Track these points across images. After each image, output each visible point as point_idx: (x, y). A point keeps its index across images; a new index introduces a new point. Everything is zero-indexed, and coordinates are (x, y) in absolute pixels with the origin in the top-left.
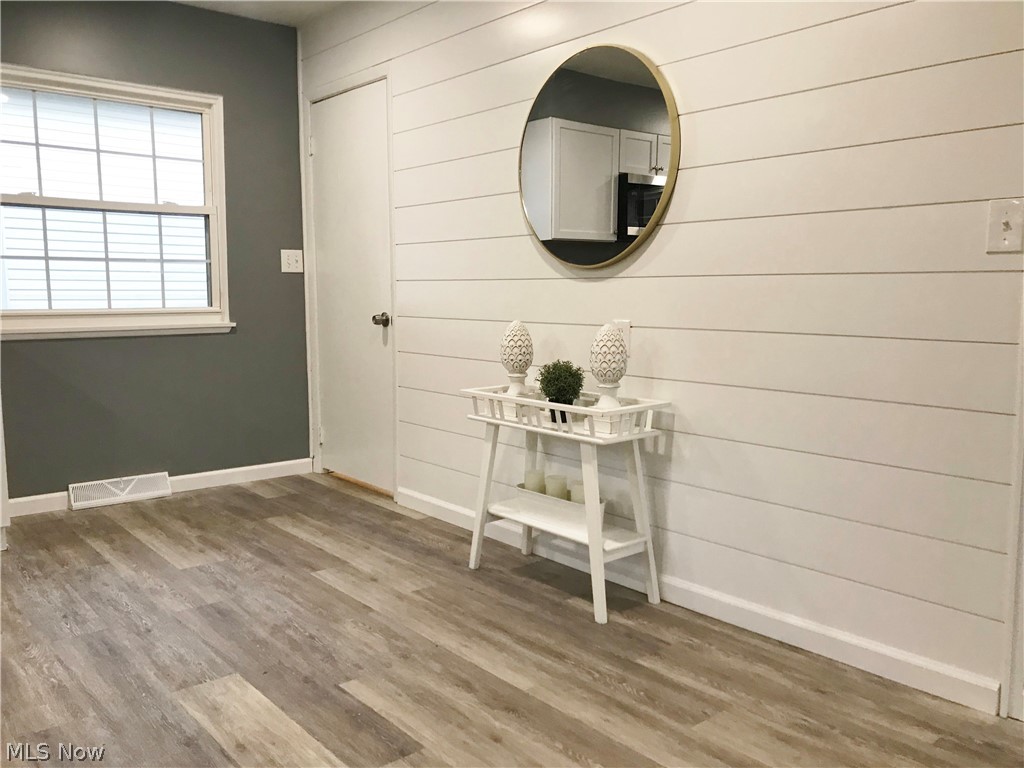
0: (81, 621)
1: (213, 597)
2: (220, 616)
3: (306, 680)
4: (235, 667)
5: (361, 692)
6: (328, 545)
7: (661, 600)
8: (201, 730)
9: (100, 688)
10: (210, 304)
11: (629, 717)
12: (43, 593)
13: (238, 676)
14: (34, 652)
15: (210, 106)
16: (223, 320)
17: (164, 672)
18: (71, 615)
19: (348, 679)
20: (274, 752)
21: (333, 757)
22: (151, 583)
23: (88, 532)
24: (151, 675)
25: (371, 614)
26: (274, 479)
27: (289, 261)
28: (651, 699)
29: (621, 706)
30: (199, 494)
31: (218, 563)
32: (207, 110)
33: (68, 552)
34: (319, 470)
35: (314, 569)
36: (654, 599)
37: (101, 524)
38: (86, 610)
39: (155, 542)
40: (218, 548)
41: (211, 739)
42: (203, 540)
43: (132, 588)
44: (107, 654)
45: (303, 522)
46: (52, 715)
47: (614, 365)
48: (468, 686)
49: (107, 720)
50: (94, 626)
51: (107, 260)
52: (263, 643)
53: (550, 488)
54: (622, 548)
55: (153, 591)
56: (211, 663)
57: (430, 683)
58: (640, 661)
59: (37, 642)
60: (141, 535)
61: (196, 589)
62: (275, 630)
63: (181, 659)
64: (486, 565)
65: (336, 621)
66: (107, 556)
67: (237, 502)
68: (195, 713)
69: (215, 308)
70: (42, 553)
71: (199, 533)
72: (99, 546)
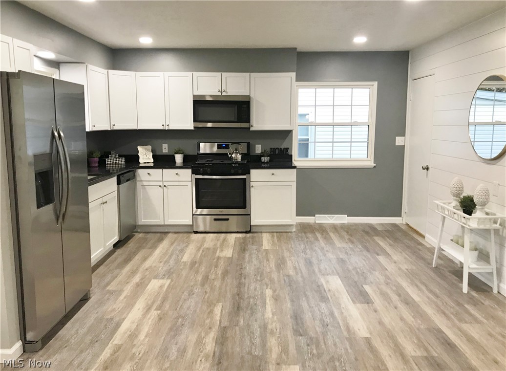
0: (306, 254)
1: (342, 256)
2: (342, 261)
3: (355, 282)
4: (338, 274)
5: (367, 288)
6: (388, 249)
7: (498, 292)
8: (322, 285)
9: (304, 269)
10: (367, 157)
11: (443, 315)
12: (300, 245)
13: (338, 277)
14: (293, 258)
15: (373, 85)
16: (371, 163)
17: (320, 270)
18: (304, 251)
19: (366, 284)
20: (336, 294)
21: (350, 299)
22: (327, 249)
23: (318, 230)
24: (317, 270)
25: (386, 271)
26: (386, 224)
27: (399, 141)
28: (456, 314)
29: (444, 313)
30: (356, 225)
31: (350, 247)
32: (372, 87)
33: (310, 235)
34: (404, 223)
35: (378, 255)
36: (495, 291)
37: (322, 229)
38: (308, 251)
39: (334, 237)
40: (353, 243)
41: (323, 287)
42: (349, 239)
43: (322, 249)
44: (309, 263)
45: (386, 240)
46: (291, 272)
47: (481, 200)
48: (399, 295)
49: (302, 277)
50: (308, 256)
51: (333, 142)
52: (349, 271)
53: (459, 243)
54: (480, 268)
55: (327, 251)
56: (333, 271)
57: (389, 291)
58: (466, 306)
59: (294, 256)
60: (332, 235)
61: (339, 253)
62: (355, 268)
63: (326, 269)
64: (439, 267)
65: (374, 270)
66: (319, 239)
67: (368, 229)
68: (322, 281)
69: (369, 159)
70: (303, 234)
71: (349, 237)
72: (319, 235)
